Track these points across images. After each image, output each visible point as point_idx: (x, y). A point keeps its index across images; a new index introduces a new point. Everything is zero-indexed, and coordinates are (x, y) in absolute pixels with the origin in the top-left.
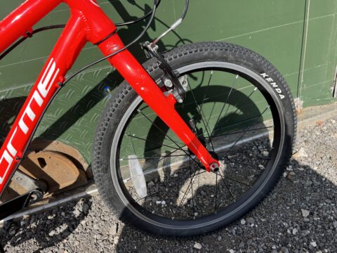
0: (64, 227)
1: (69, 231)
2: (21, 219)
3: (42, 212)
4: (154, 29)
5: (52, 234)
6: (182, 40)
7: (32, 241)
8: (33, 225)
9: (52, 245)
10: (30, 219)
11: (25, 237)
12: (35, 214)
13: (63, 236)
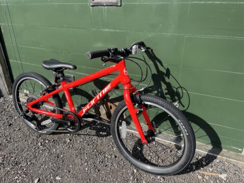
0: (105, 133)
1: (106, 136)
2: (97, 122)
3: (104, 124)
4: (169, 78)
5: (101, 133)
6: (181, 87)
7: (95, 131)
8: (99, 127)
9: (98, 136)
10: (99, 124)
11: (94, 129)
12: (101, 123)
13: (103, 136)
